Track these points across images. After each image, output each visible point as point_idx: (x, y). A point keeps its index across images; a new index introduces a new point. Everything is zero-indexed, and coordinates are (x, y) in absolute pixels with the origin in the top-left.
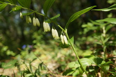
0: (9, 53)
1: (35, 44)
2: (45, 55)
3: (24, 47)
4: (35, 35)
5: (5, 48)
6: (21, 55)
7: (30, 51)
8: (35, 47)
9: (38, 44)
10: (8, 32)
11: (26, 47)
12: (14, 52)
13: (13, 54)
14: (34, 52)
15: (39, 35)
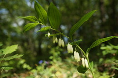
0: (25, 66)
1: (51, 60)
2: (60, 72)
3: (41, 62)
4: (53, 51)
5: (22, 62)
6: (37, 69)
7: (45, 67)
8: (51, 63)
9: (55, 61)
10: (26, 44)
11: (43, 63)
12: (30, 66)
13: (29, 68)
14: (49, 68)
15: (56, 51)
